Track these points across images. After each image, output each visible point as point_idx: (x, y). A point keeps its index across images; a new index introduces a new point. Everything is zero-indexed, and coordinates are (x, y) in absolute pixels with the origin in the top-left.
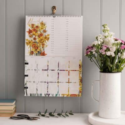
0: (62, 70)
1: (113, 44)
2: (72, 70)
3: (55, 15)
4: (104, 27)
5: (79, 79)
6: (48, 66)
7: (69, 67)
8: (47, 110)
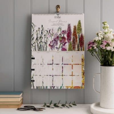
0: (66, 64)
1: (112, 39)
2: (75, 64)
3: (59, 13)
4: (104, 24)
5: (81, 72)
6: (53, 60)
7: (72, 61)
8: (52, 101)
